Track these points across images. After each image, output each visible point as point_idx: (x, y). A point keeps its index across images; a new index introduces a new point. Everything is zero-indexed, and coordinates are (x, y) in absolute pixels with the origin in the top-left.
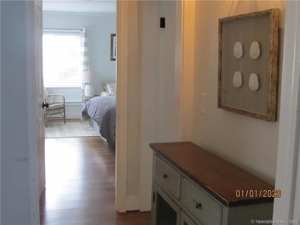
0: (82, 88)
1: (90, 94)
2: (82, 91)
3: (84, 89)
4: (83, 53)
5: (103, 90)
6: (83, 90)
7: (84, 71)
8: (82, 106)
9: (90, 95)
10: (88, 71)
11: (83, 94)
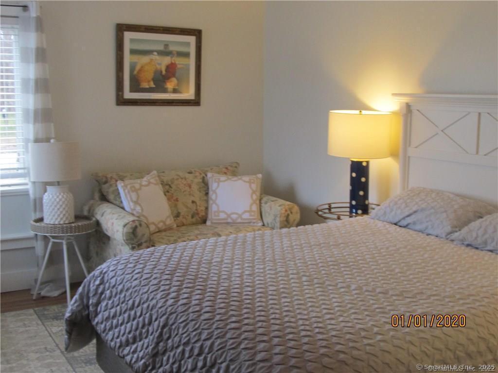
0: (32, 196)
1: (61, 216)
2: (32, 204)
3: (41, 199)
4: (32, 84)
5: (97, 196)
6: (35, 200)
7: (37, 141)
8: (34, 248)
9: (61, 219)
10: (52, 141)
11: (38, 216)
